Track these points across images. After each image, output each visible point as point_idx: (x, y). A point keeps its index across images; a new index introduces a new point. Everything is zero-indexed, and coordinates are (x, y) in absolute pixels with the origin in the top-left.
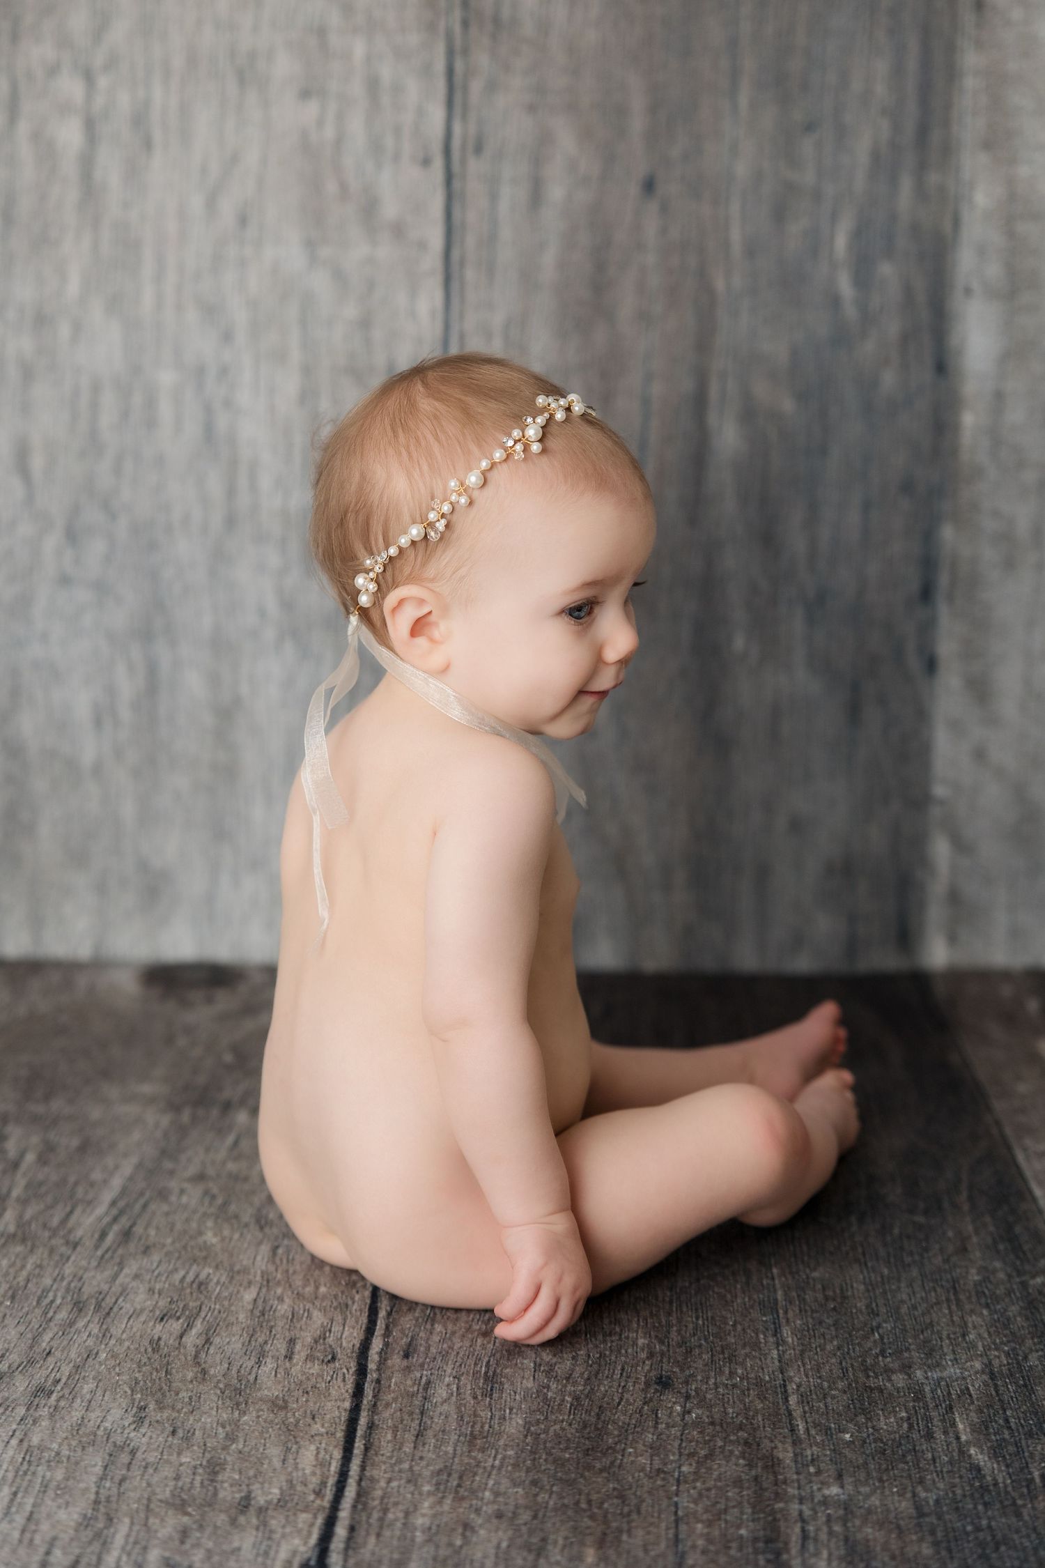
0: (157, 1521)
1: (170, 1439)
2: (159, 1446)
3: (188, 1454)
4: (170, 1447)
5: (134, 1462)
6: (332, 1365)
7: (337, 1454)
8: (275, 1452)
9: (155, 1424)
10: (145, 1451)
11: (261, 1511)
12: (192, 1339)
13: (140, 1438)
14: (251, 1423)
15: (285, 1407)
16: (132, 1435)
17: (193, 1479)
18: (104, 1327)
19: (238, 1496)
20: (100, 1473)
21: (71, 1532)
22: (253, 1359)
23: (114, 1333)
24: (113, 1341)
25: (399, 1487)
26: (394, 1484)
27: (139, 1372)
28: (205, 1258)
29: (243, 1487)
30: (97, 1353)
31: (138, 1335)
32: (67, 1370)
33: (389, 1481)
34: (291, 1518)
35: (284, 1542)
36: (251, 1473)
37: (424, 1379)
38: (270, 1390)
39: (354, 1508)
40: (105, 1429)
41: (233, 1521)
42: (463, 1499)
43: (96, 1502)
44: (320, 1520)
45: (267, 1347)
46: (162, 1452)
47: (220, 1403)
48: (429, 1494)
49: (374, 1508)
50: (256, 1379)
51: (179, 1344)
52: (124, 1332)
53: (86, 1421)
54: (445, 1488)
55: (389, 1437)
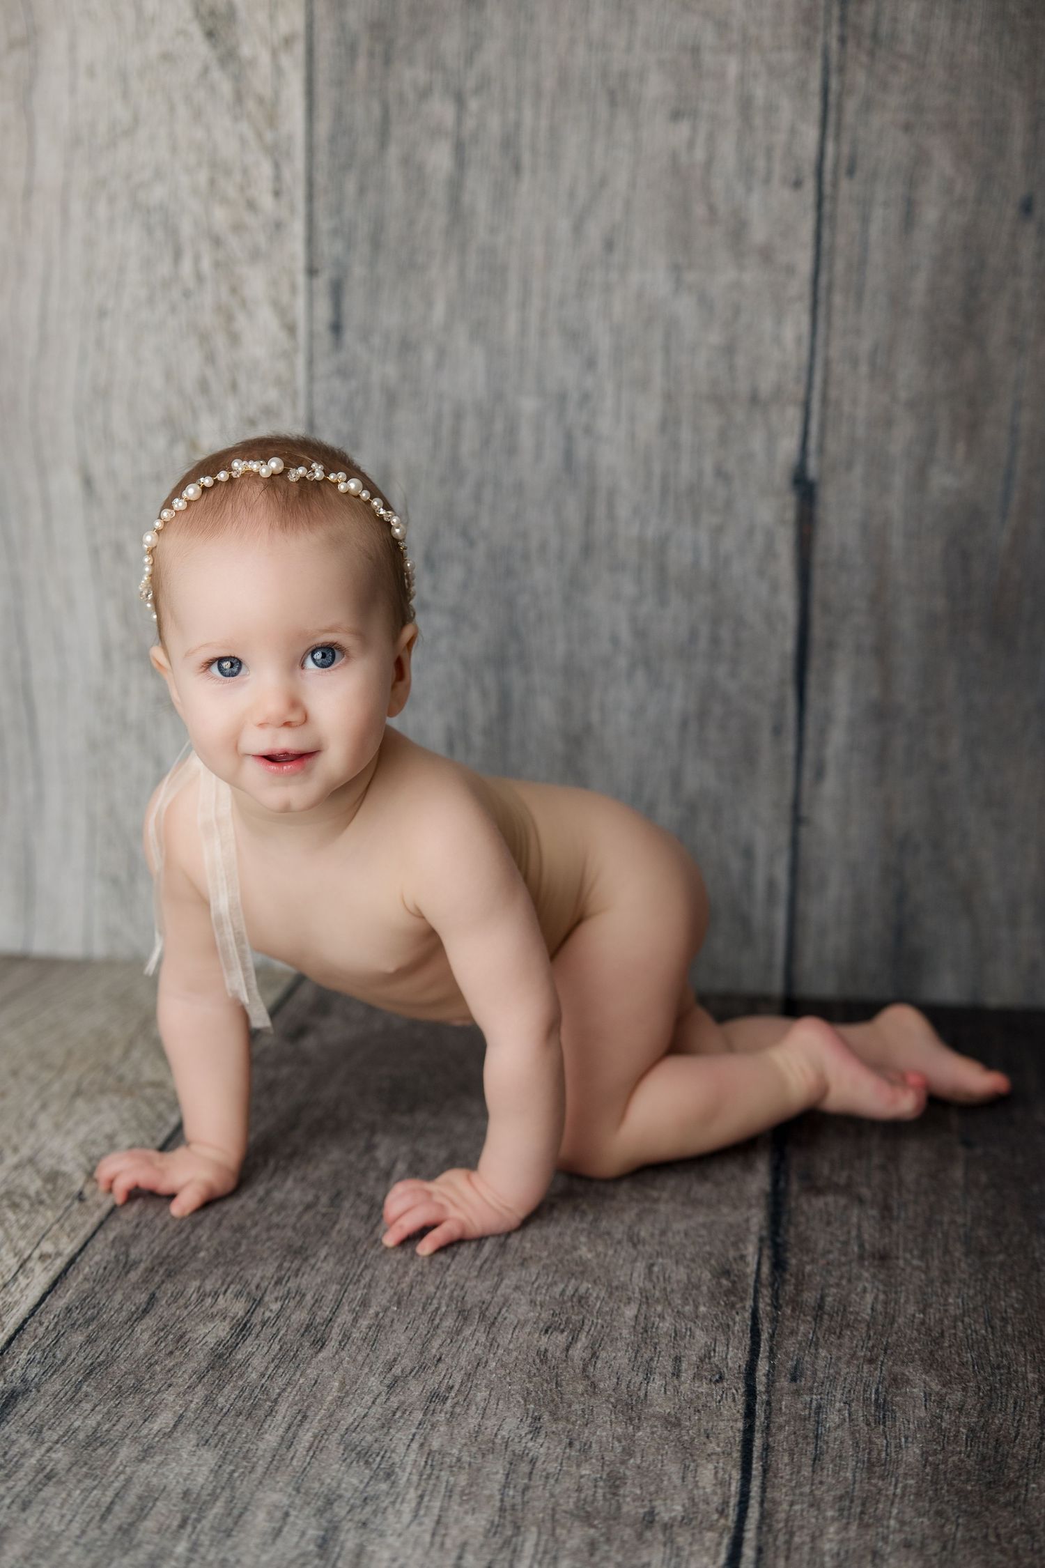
0: (564, 1532)
1: (568, 1450)
2: (557, 1457)
3: (587, 1466)
4: (569, 1458)
5: (534, 1472)
6: (720, 1385)
7: (736, 1475)
8: (673, 1469)
9: (552, 1436)
10: (544, 1461)
11: (666, 1527)
12: (578, 1352)
13: (538, 1448)
14: (646, 1438)
15: (678, 1424)
16: (530, 1444)
17: (595, 1492)
18: (491, 1336)
19: (642, 1511)
20: (503, 1481)
21: (481, 1538)
22: (641, 1376)
23: (501, 1343)
24: (500, 1351)
25: (802, 1510)
26: (797, 1507)
27: (530, 1382)
28: (582, 1273)
29: (646, 1502)
30: (487, 1362)
31: (525, 1345)
32: (458, 1378)
33: (792, 1504)
34: (698, 1536)
35: (692, 1560)
36: (652, 1489)
37: (814, 1403)
38: (661, 1406)
39: (759, 1528)
40: (503, 1437)
41: (640, 1536)
42: (868, 1526)
43: (502, 1509)
44: (726, 1540)
45: (654, 1364)
46: (561, 1463)
47: (613, 1417)
48: (833, 1519)
49: (779, 1530)
50: (646, 1395)
51: (566, 1356)
52: (510, 1342)
53: (483, 1428)
54: (849, 1514)
55: (786, 1460)
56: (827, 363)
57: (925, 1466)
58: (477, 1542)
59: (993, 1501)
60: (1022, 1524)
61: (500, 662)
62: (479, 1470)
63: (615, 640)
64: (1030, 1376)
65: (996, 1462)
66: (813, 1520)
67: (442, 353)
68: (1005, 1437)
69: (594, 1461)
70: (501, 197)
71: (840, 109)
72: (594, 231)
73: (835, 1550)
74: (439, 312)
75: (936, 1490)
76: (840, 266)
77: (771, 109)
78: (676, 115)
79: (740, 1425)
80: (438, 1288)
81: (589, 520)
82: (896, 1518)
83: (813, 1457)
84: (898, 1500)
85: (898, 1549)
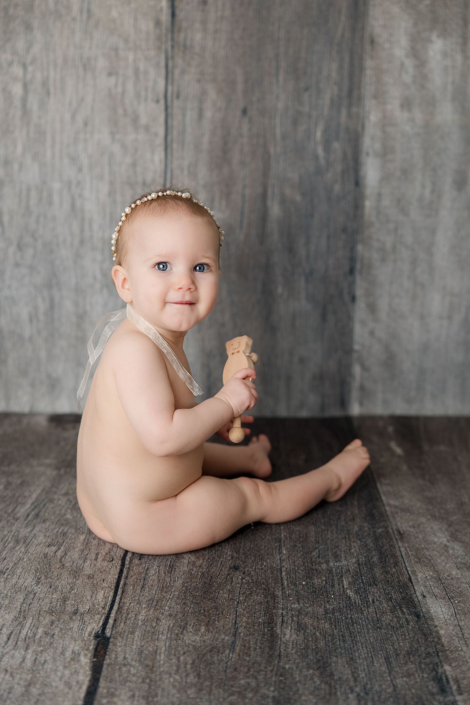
0: (42, 618)
1: (49, 589)
2: (45, 592)
3: (56, 595)
4: (49, 592)
5: (35, 597)
6: (112, 563)
7: (112, 594)
8: (88, 594)
9: (44, 584)
10: (39, 594)
11: (82, 614)
12: (59, 554)
13: (37, 589)
14: (80, 583)
15: (93, 577)
16: (35, 588)
17: (57, 604)
18: (26, 549)
19: (73, 609)
20: (22, 601)
21: (10, 622)
22: (82, 560)
23: (30, 551)
24: (29, 554)
25: (134, 605)
26: (132, 604)
27: (39, 565)
28: (66, 524)
29: (76, 606)
30: (23, 559)
31: (39, 552)
32: (11, 565)
33: (130, 603)
34: (93, 617)
35: (89, 625)
36: (79, 601)
37: (146, 567)
38: (88, 571)
39: (117, 613)
40: (25, 586)
41: (71, 618)
42: (157, 609)
43: (20, 612)
44: (103, 618)
45: (88, 556)
46: (46, 594)
47: (69, 576)
48: (145, 608)
49: (124, 613)
50: (83, 568)
51: (55, 555)
52: (34, 551)
53: (18, 583)
54: (151, 606)
55: (131, 588)
56: (172, 171)
57: (183, 587)
58: (8, 624)
59: (205, 598)
60: (214, 606)
61: (49, 286)
62: (13, 598)
63: (95, 278)
64: (229, 553)
65: (209, 584)
66: (137, 609)
67: (21, 166)
68: (215, 575)
69: (59, 592)
70: (42, 105)
71: (173, 73)
72: (80, 119)
73: (143, 619)
74: (19, 149)
75: (185, 595)
76: (175, 133)
77: (146, 73)
78: (110, 74)
79: (117, 576)
80: (8, 532)
81: (82, 231)
82: (168, 606)
83: (142, 586)
84: (170, 600)
85: (166, 617)
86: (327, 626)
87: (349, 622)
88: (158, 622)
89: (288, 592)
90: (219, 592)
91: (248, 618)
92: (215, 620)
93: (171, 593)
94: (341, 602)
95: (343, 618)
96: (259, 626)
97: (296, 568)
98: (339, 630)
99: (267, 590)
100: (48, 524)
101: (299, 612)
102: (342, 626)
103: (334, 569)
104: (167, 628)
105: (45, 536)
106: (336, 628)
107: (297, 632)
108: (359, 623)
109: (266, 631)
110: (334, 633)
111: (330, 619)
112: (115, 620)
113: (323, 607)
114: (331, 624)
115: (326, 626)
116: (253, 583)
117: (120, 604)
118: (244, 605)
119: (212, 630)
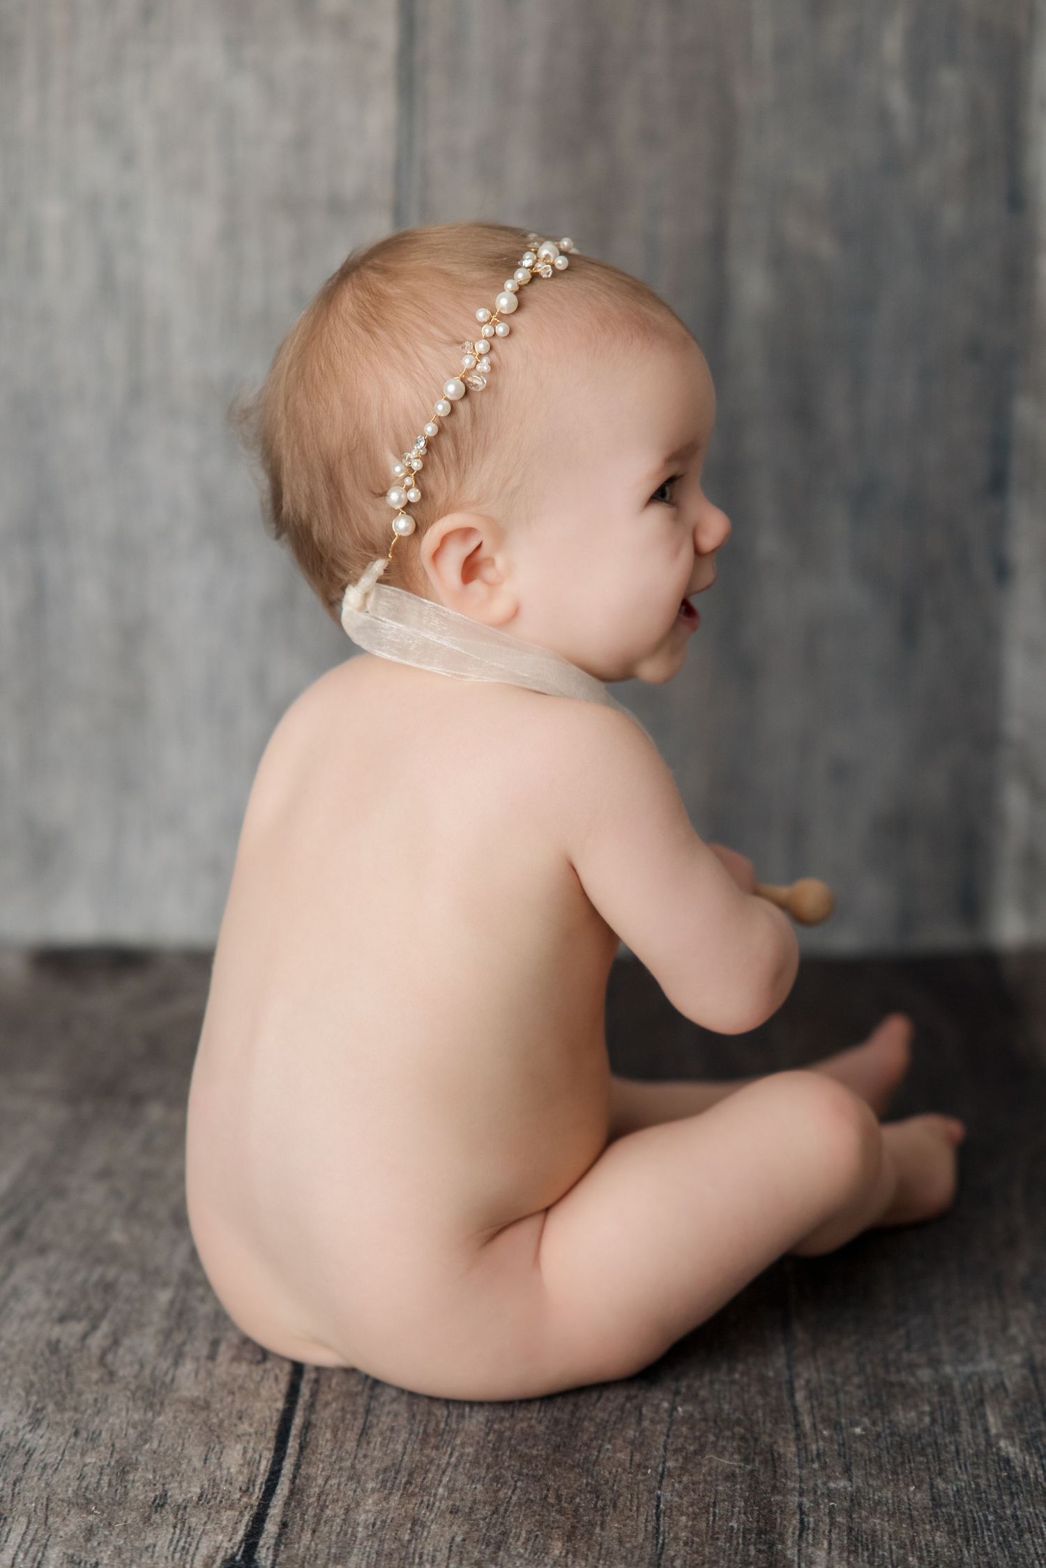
0: (59, 1520)
1: (72, 1440)
2: (59, 1447)
3: (94, 1455)
4: (73, 1448)
5: (30, 1463)
6: (262, 1367)
7: (268, 1455)
8: (195, 1452)
9: (55, 1426)
10: (43, 1452)
11: (181, 1508)
12: (97, 1341)
13: (36, 1440)
14: (167, 1424)
15: (207, 1406)
16: (28, 1436)
17: (100, 1480)
19: (152, 1495)
22: (170, 1361)
23: (4, 1336)
24: (3, 1344)
25: (339, 1484)
26: (333, 1481)
27: (35, 1374)
29: (158, 1486)
31: (32, 1337)
33: (327, 1479)
34: (214, 1515)
35: (204, 1539)
36: (167, 1472)
38: (189, 1390)
39: (286, 1504)
41: (146, 1520)
42: (413, 1495)
44: (247, 1518)
45: (186, 1348)
46: (63, 1453)
47: (130, 1404)
48: (373, 1490)
49: (310, 1505)
50: (173, 1381)
51: (82, 1346)
54: (393, 1485)
55: (328, 1436)
57: (488, 1434)
59: (557, 1464)
60: (588, 1484)
65: (570, 1426)
66: (351, 1493)
73: (372, 1520)
75: (497, 1456)
79: (280, 1405)
82: (446, 1486)
83: (359, 1432)
84: (450, 1469)
85: (442, 1515)
86: (940, 1538)
87: (1008, 1527)
88: (417, 1528)
89: (814, 1447)
90: (601, 1446)
91: (695, 1517)
92: (592, 1524)
93: (453, 1449)
94: (982, 1472)
95: (990, 1518)
96: (729, 1539)
97: (839, 1380)
98: (980, 1550)
99: (752, 1443)
100: (52, 1259)
101: (855, 1501)
102: (986, 1538)
103: (956, 1384)
104: (444, 1547)
105: (48, 1292)
106: (968, 1545)
107: (848, 1557)
108: (1038, 1531)
109: (753, 1552)
110: (962, 1558)
111: (949, 1522)
112: (284, 1525)
113: (925, 1486)
114: (952, 1533)
115: (938, 1539)
116: (705, 1420)
117: (297, 1481)
118: (680, 1482)
119: (585, 1550)
